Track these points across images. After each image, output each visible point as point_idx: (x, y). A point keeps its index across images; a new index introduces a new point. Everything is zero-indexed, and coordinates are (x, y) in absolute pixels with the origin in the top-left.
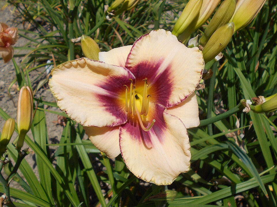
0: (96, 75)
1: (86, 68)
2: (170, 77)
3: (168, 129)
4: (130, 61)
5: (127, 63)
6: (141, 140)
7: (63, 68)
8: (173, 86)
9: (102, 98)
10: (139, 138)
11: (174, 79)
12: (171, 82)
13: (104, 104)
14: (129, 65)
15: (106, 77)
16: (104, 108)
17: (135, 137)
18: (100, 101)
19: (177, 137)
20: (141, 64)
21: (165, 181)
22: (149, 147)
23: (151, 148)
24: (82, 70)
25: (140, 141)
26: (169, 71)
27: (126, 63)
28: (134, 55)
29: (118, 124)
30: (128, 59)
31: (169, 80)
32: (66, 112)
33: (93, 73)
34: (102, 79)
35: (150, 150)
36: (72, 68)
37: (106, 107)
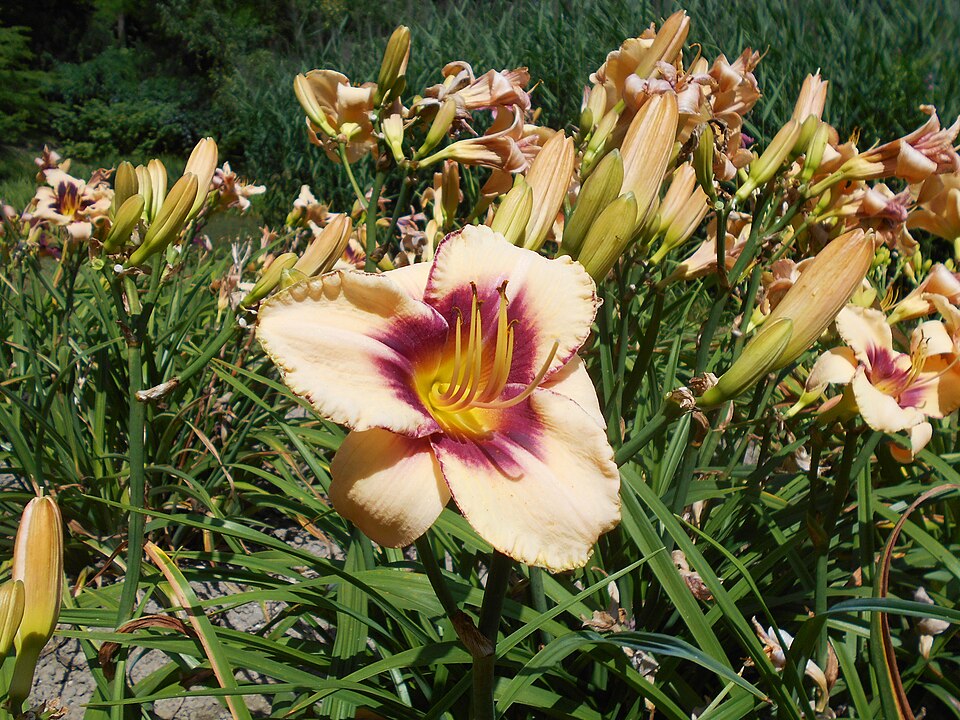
0: (365, 315)
1: (342, 298)
2: (527, 315)
3: (548, 431)
4: (436, 284)
5: (430, 289)
6: (491, 466)
7: (288, 298)
8: (539, 334)
9: (386, 366)
10: (484, 463)
11: (536, 318)
12: (531, 325)
13: (392, 382)
14: (433, 296)
15: (386, 320)
16: (394, 391)
17: (473, 462)
18: (382, 373)
19: (576, 439)
20: (458, 290)
21: (570, 557)
22: (517, 476)
23: (521, 477)
24: (332, 304)
25: (488, 467)
26: (524, 303)
27: (427, 289)
28: (442, 270)
29: (429, 430)
30: (431, 278)
31: (527, 322)
32: (308, 397)
33: (359, 310)
34: (379, 323)
35: (521, 481)
36: (309, 300)
37: (397, 390)
